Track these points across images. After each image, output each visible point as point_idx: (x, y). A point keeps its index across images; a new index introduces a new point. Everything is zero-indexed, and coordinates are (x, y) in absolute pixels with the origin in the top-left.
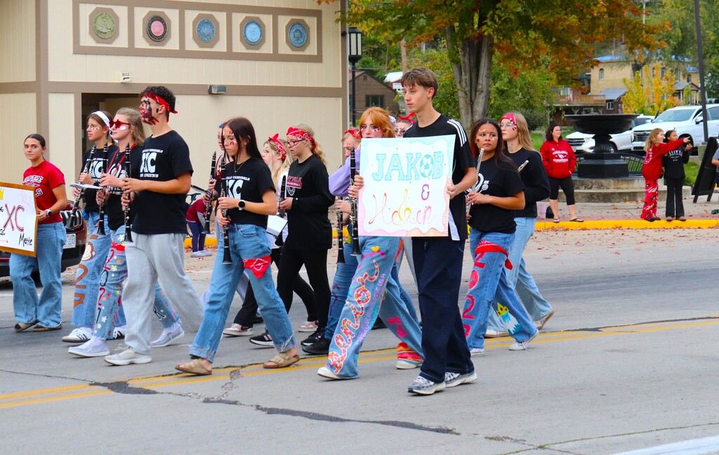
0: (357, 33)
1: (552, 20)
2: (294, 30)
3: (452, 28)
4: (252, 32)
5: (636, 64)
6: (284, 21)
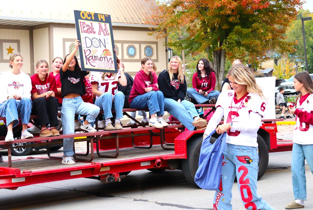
0: (171, 50)
1: (250, 42)
2: (147, 50)
3: (210, 47)
4: (131, 51)
5: (276, 59)
6: (143, 46)
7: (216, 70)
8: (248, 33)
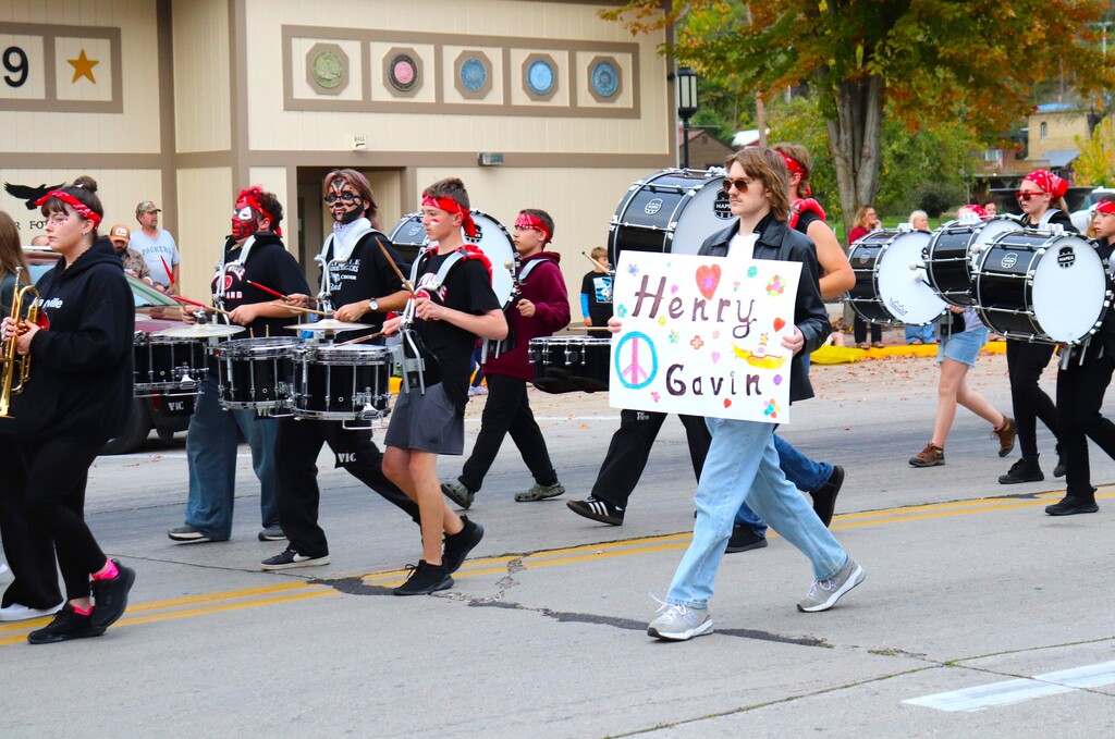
0: (690, 76)
1: (967, 52)
2: (600, 72)
3: (826, 68)
4: (539, 75)
5: (1093, 115)
6: (585, 59)
7: (847, 149)
8: (961, 19)
